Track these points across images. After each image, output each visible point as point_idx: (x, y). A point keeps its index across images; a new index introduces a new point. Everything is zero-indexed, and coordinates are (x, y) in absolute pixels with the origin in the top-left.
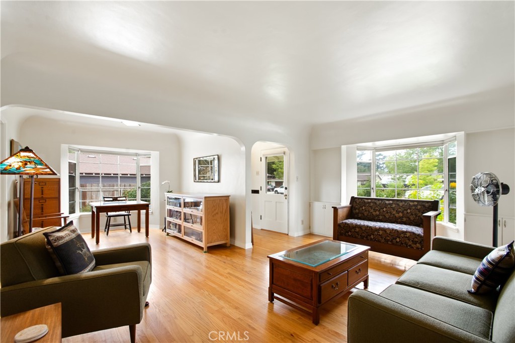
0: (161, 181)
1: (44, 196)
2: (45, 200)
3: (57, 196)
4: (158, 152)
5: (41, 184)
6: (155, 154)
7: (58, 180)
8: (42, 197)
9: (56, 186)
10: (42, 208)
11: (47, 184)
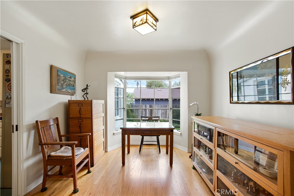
0: (189, 103)
1: (82, 116)
2: (82, 120)
3: (90, 117)
4: (187, 72)
5: (79, 105)
6: (184, 75)
7: (91, 102)
8: (80, 117)
9: (90, 107)
10: (80, 127)
11: (83, 105)
